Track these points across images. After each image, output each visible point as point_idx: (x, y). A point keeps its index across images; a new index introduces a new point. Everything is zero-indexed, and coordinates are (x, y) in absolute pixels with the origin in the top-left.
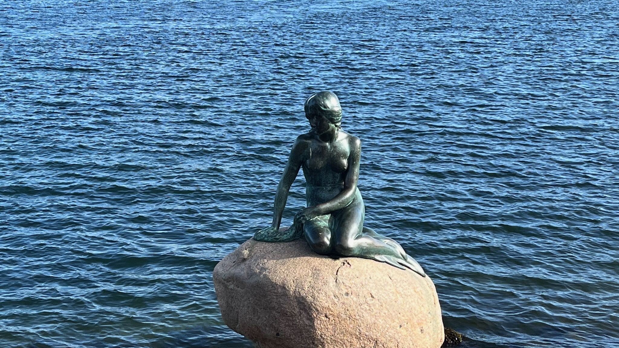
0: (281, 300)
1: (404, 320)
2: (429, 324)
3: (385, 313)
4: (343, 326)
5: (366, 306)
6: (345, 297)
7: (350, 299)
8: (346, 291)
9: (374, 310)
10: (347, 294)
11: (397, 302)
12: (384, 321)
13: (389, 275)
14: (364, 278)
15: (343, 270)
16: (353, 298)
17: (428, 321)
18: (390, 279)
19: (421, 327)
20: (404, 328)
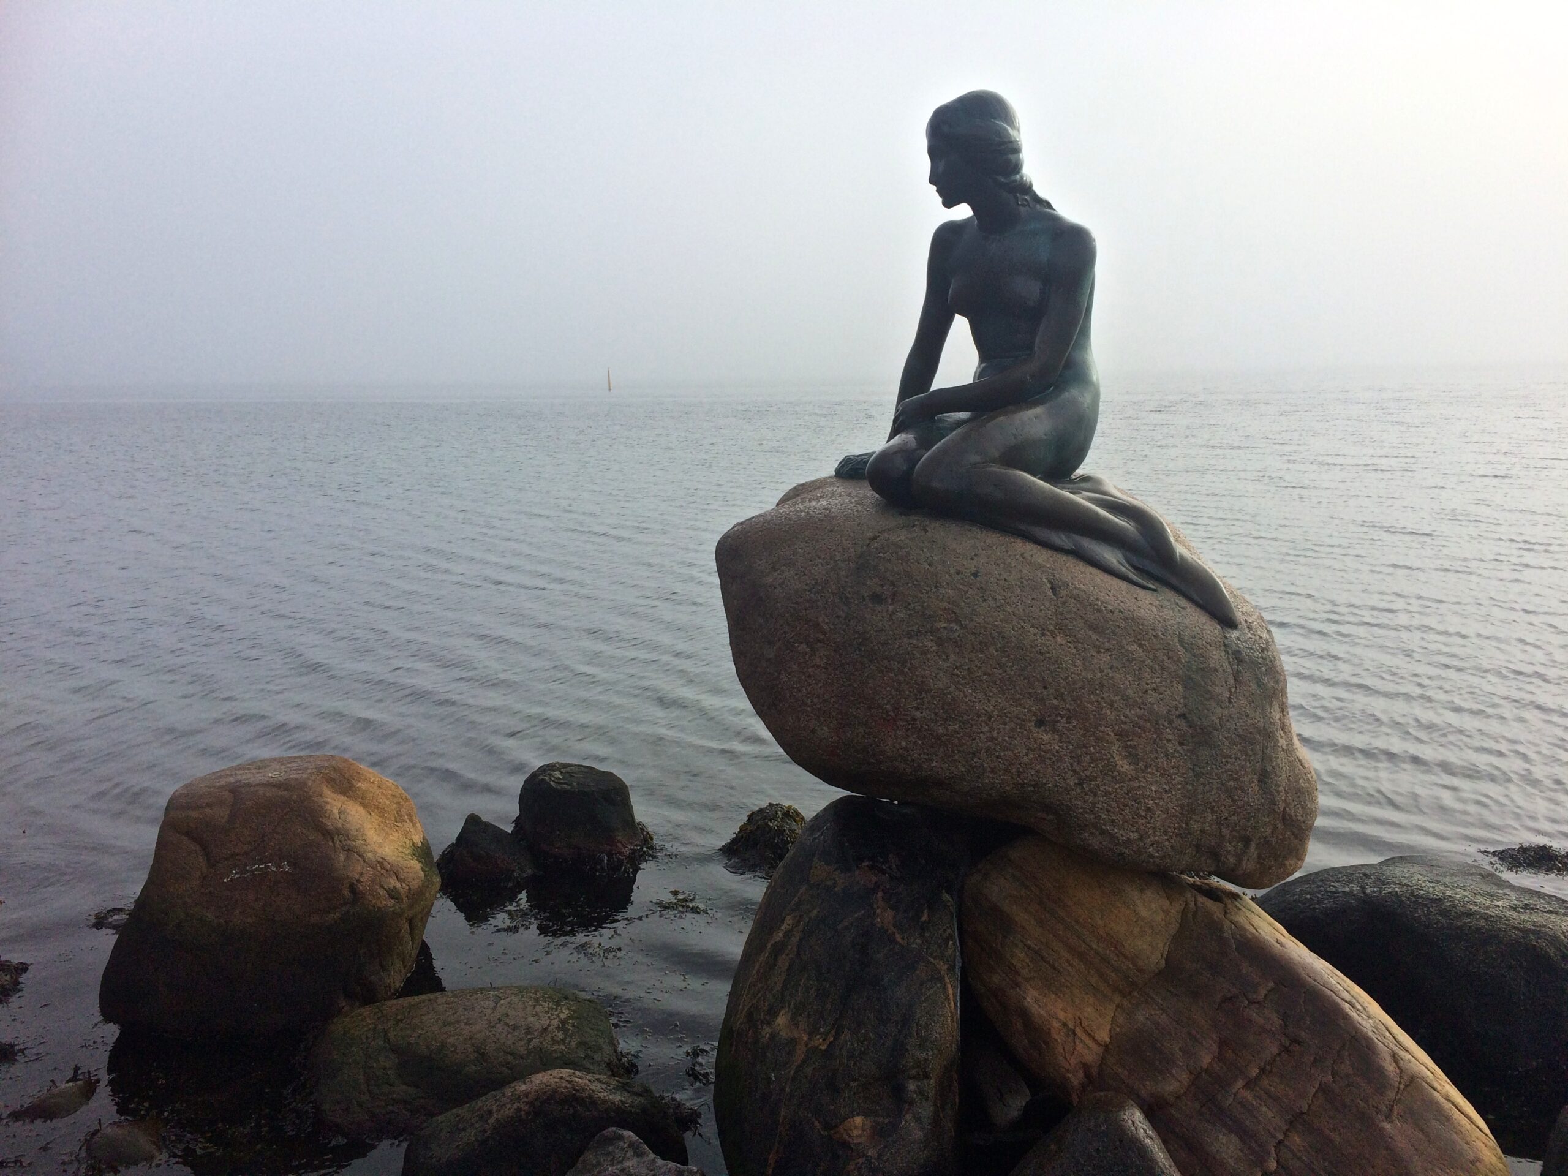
1: (1056, 708)
3: (989, 675)
4: (849, 679)
5: (929, 644)
6: (872, 605)
7: (885, 614)
8: (879, 590)
9: (953, 657)
10: (877, 598)
11: (1047, 655)
12: (981, 696)
13: (1050, 582)
14: (952, 571)
15: (893, 538)
16: (893, 613)
17: (1170, 737)
18: (1050, 593)
19: (1130, 746)
20: (1054, 731)
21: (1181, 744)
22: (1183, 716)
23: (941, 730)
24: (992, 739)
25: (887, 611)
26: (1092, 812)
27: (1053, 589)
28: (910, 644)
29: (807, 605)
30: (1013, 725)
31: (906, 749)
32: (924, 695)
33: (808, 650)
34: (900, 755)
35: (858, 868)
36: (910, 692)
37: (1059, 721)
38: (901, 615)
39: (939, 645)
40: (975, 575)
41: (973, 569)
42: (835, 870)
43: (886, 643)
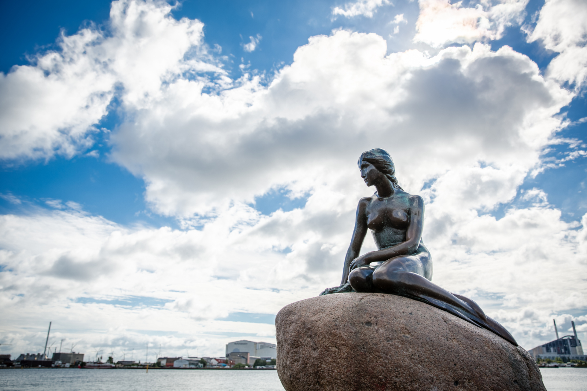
1: (463, 375)
4: (360, 363)
5: (398, 344)
6: (367, 327)
7: (374, 330)
8: (370, 320)
9: (410, 350)
10: (369, 323)
11: (452, 349)
12: (426, 369)
13: (443, 319)
14: (401, 311)
15: (371, 299)
16: (378, 330)
18: (444, 323)
23: (410, 388)
25: (375, 329)
27: (445, 321)
28: (388, 344)
29: (335, 327)
30: (444, 384)
32: (399, 369)
33: (337, 350)
36: (392, 368)
37: (465, 382)
38: (381, 331)
39: (402, 344)
40: (411, 314)
41: (410, 312)
43: (376, 344)
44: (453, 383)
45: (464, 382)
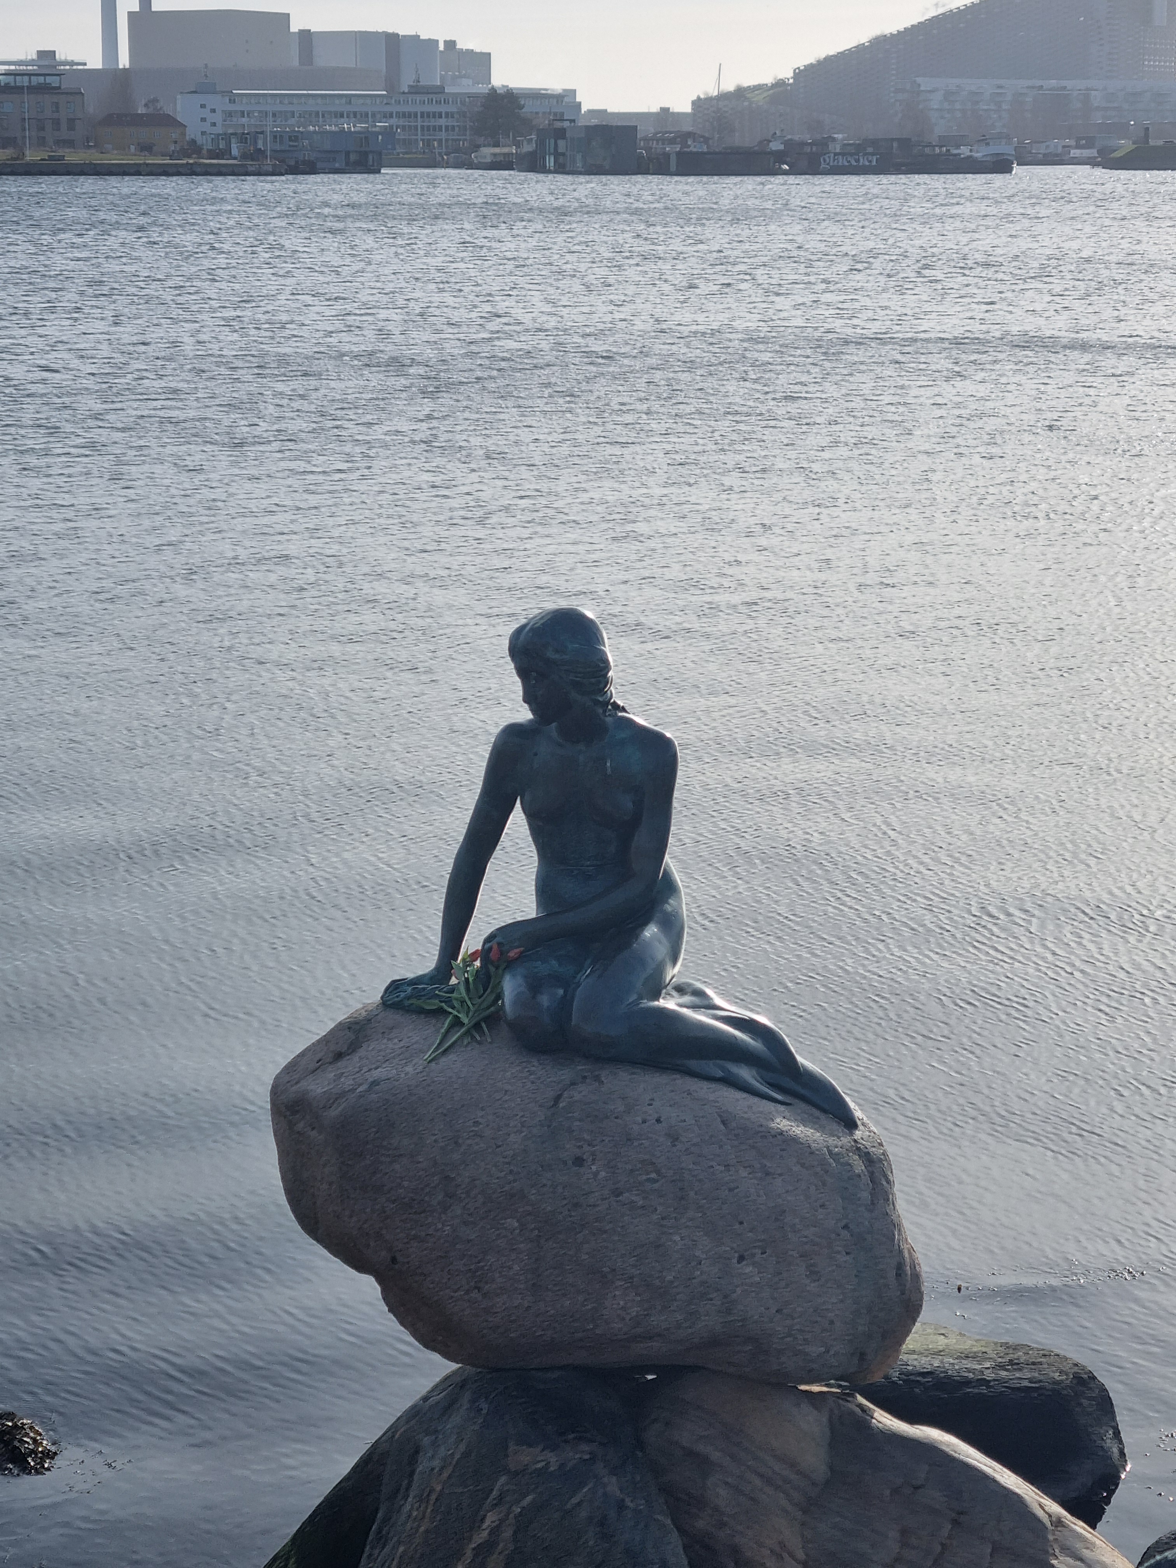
0: (397, 1167)
1: (753, 1241)
2: (842, 1258)
3: (693, 1220)
5: (636, 1198)
6: (575, 1169)
7: (589, 1174)
8: (579, 1152)
9: (660, 1209)
10: (579, 1161)
11: (737, 1191)
13: (720, 1116)
14: (639, 1119)
15: (577, 1097)
16: (596, 1174)
17: (840, 1249)
18: (722, 1127)
19: (812, 1265)
20: (754, 1264)
21: (847, 1253)
22: (845, 1227)
23: (657, 1282)
24: (703, 1283)
25: (591, 1171)
26: (789, 1335)
27: (724, 1122)
28: (619, 1202)
29: (511, 1178)
30: (719, 1265)
31: (623, 1308)
33: (516, 1224)
34: (618, 1316)
35: (566, 1441)
37: (755, 1253)
38: (603, 1174)
39: (644, 1198)
40: (658, 1121)
41: (656, 1116)
42: (543, 1450)
43: (595, 1205)
44: (735, 1261)
45: (753, 1255)
